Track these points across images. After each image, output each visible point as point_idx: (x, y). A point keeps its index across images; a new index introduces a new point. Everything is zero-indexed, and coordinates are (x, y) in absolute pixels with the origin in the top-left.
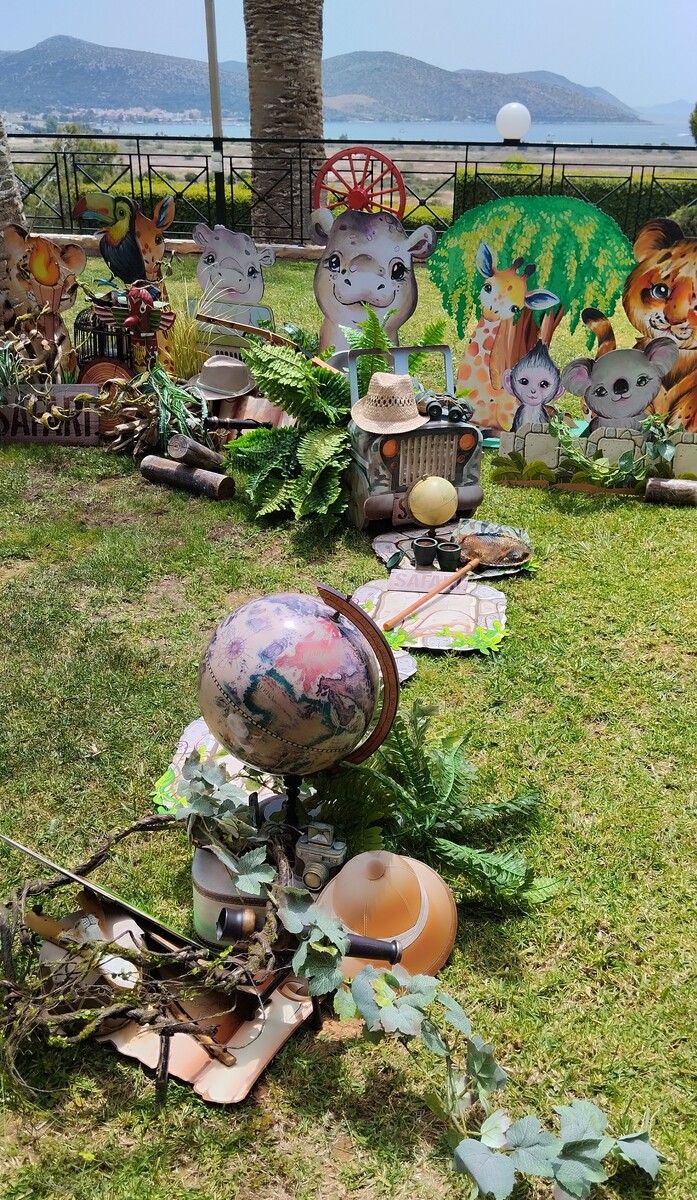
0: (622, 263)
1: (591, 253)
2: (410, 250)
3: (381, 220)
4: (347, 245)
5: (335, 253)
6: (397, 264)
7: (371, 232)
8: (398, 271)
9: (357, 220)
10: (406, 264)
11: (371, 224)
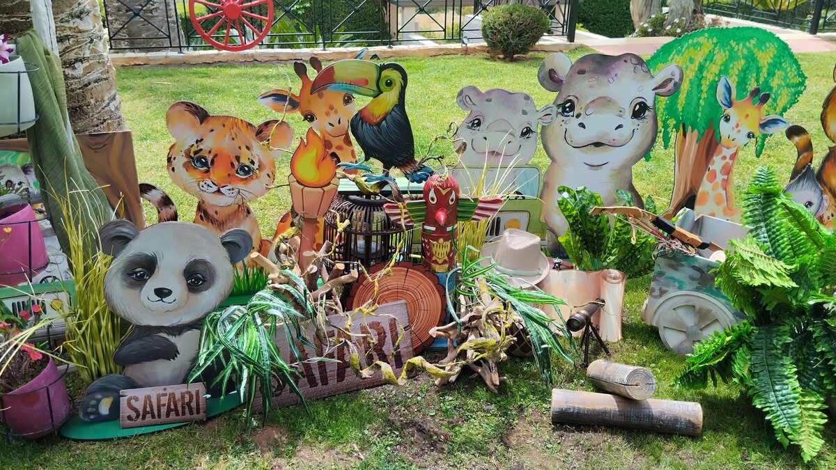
0: (792, 81)
1: (769, 74)
2: (654, 89)
3: (626, 61)
4: (585, 89)
5: (570, 98)
6: (640, 104)
7: (613, 74)
8: (640, 111)
9: (598, 62)
10: (650, 103)
11: (614, 66)
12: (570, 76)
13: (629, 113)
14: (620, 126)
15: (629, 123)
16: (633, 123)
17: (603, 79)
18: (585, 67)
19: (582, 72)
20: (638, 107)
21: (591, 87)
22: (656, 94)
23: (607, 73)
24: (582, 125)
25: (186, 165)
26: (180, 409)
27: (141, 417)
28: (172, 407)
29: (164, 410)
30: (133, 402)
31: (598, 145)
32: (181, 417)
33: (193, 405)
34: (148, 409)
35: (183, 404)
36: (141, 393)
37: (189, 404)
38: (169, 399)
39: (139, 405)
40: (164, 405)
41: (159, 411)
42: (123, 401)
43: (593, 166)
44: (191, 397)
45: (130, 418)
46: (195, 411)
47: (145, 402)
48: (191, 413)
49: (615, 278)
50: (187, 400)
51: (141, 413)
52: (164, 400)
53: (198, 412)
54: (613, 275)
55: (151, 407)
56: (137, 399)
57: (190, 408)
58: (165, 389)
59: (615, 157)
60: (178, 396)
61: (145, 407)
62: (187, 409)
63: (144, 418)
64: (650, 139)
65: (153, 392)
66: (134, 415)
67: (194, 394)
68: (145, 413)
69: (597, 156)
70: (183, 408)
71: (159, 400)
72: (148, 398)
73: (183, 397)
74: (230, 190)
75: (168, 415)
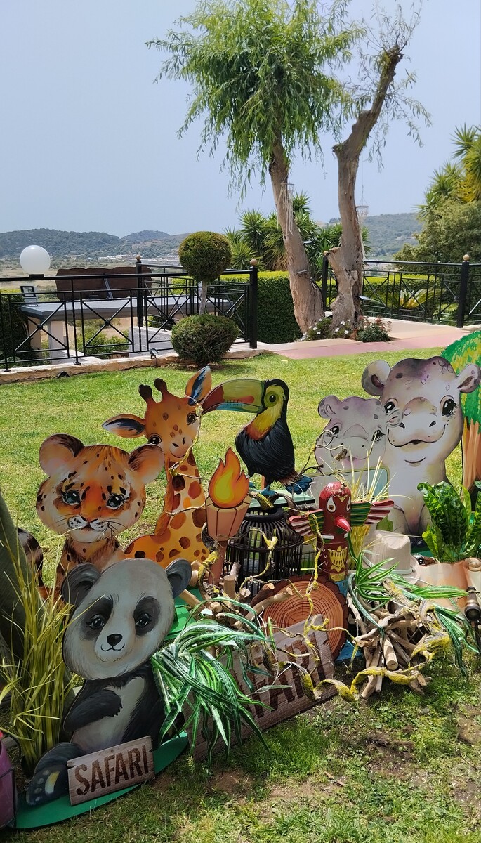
2: (460, 387)
3: (435, 364)
4: (403, 391)
5: (391, 401)
6: (448, 401)
7: (425, 376)
8: (448, 408)
9: (413, 367)
10: (456, 401)
11: (425, 369)
12: (390, 380)
13: (439, 411)
14: (433, 423)
15: (441, 419)
16: (444, 420)
17: (418, 381)
18: (402, 371)
19: (400, 376)
20: (447, 404)
21: (408, 389)
22: (461, 392)
23: (420, 375)
24: (402, 426)
25: (57, 503)
26: (128, 771)
27: (90, 788)
28: (121, 770)
29: (113, 775)
30: (81, 771)
31: (416, 442)
32: (130, 780)
33: (141, 764)
34: (97, 778)
35: (131, 764)
36: (87, 761)
37: (136, 763)
38: (118, 762)
39: (87, 775)
40: (113, 770)
41: (108, 777)
42: (71, 772)
43: (413, 463)
44: (138, 755)
45: (79, 792)
46: (143, 770)
47: (94, 768)
48: (140, 773)
49: (476, 566)
50: (134, 759)
51: (91, 783)
52: (112, 764)
53: (146, 771)
54: (474, 563)
55: (100, 774)
56: (85, 768)
57: (139, 768)
58: (112, 751)
59: (430, 452)
60: (126, 757)
61: (94, 776)
62: (135, 770)
63: (93, 789)
64: (458, 433)
65: (99, 757)
66: (83, 787)
67: (141, 750)
68: (95, 782)
69: (415, 453)
70: (132, 769)
71: (107, 765)
72: (96, 765)
73: (130, 757)
74: (99, 524)
75: (117, 781)
